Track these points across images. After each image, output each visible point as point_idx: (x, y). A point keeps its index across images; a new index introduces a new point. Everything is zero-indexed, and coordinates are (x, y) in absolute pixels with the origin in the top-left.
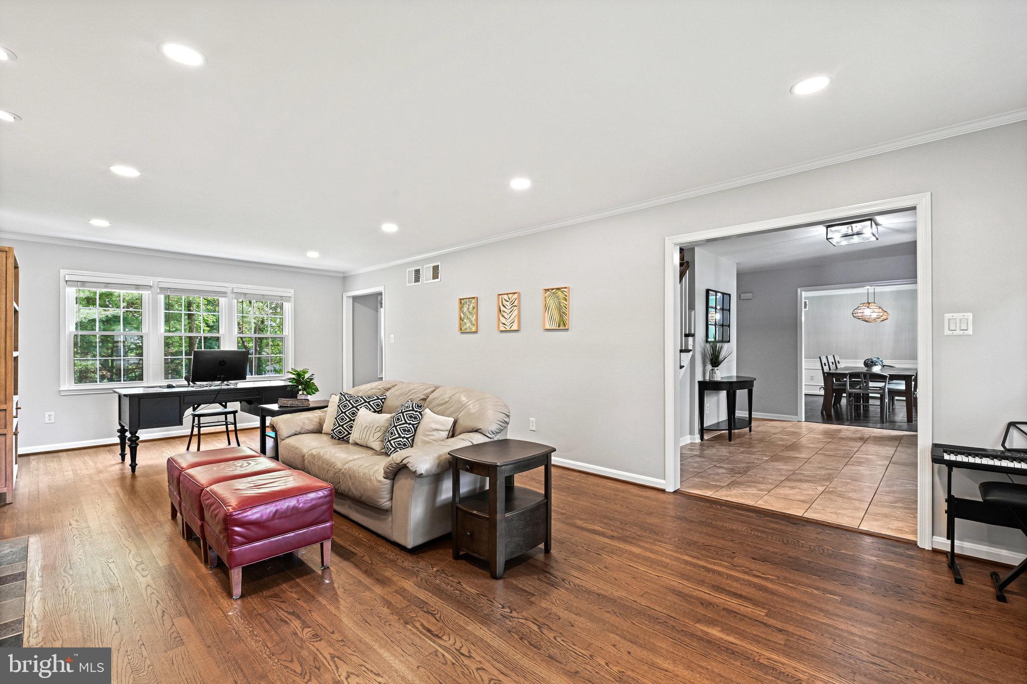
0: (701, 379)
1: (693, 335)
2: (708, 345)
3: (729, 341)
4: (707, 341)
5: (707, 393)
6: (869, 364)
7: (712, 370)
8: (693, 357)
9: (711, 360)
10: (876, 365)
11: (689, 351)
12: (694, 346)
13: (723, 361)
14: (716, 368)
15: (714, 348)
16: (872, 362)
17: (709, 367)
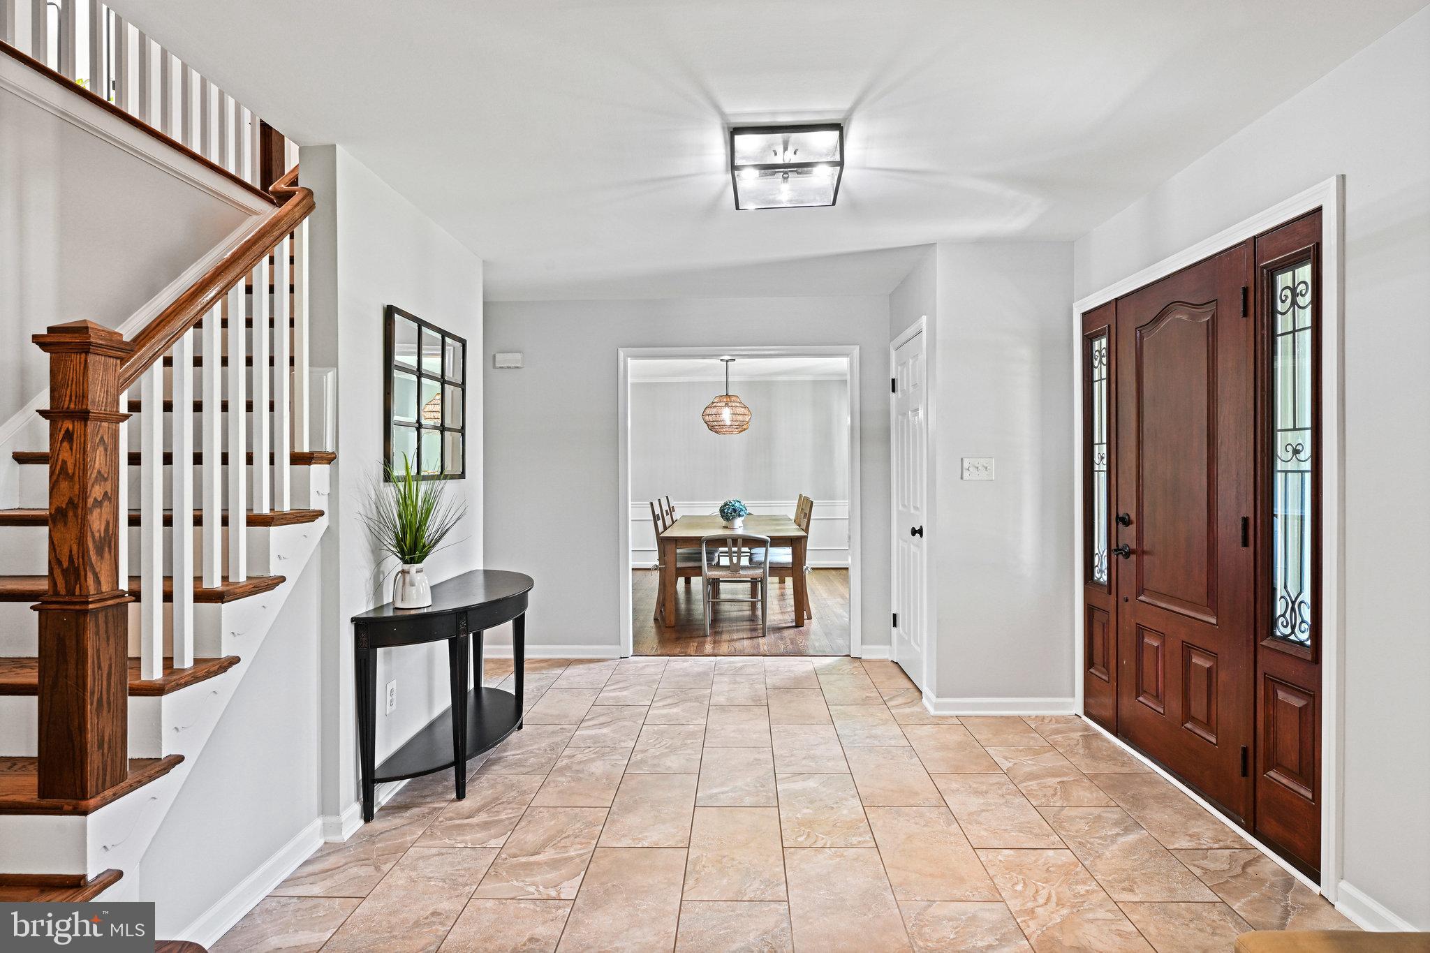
0: (363, 608)
1: (330, 459)
2: (390, 493)
3: (462, 475)
4: (387, 477)
5: (386, 654)
6: (729, 513)
7: (403, 572)
8: (330, 536)
9: (400, 542)
10: (740, 516)
11: (312, 516)
12: (333, 497)
13: (437, 541)
14: (414, 568)
15: (405, 501)
16: (735, 510)
17: (394, 563)
